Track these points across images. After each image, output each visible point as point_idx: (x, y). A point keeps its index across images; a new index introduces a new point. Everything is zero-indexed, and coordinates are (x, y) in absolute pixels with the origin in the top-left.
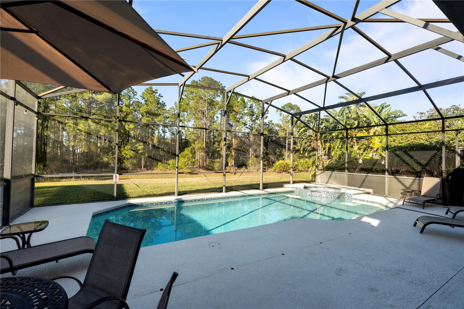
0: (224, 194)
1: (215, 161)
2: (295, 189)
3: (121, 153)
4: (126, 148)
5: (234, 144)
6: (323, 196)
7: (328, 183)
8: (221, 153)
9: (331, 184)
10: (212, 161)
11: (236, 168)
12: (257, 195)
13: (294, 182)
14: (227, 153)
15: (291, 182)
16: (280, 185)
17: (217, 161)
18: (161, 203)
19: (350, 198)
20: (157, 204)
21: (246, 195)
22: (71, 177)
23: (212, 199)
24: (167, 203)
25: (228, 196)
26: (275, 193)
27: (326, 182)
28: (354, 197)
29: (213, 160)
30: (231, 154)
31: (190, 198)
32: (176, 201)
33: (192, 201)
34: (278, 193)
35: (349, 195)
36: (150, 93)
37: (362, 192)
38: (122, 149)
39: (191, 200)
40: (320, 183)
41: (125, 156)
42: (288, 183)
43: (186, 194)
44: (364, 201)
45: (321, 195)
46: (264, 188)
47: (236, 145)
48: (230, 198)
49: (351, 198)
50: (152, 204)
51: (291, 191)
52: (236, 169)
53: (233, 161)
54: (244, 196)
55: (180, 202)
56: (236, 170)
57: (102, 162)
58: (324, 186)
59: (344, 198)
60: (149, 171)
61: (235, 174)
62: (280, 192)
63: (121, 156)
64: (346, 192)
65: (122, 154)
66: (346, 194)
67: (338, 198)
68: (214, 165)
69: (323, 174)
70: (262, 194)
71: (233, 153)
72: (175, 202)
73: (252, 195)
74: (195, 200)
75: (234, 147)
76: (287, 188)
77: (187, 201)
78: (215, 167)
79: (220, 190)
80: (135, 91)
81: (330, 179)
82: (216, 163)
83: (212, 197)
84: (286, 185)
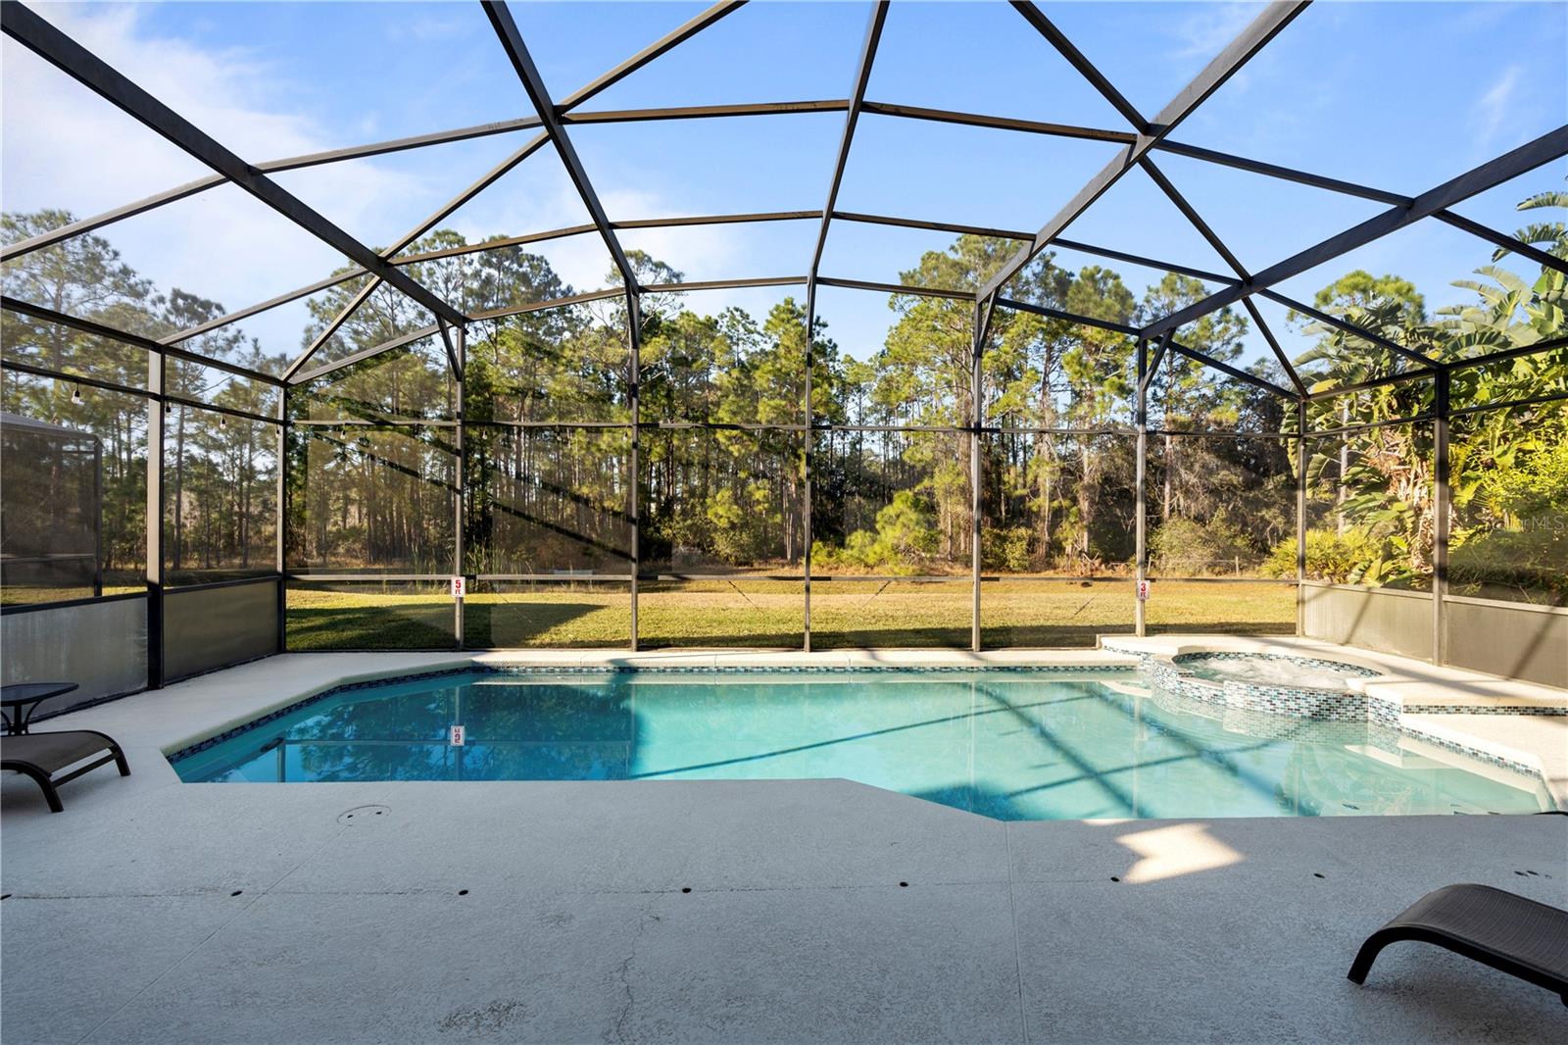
0: (804, 657)
1: (1011, 534)
2: (1141, 658)
3: (706, 513)
4: (718, 497)
5: (1086, 471)
6: (1229, 700)
7: (1354, 640)
8: (1031, 504)
9: (1368, 647)
10: (998, 536)
11: (1097, 562)
12: (934, 670)
13: (1151, 630)
14: (1056, 504)
15: (1139, 629)
16: (1083, 636)
17: (1018, 537)
18: (564, 670)
19: (1388, 725)
20: (553, 671)
21: (884, 666)
22: (568, 583)
23: (765, 671)
24: (580, 671)
25: (803, 666)
26: (1026, 670)
27: (1343, 639)
28: (1408, 721)
29: (1004, 533)
30: (1074, 509)
31: (667, 660)
32: (611, 667)
33: (664, 671)
34: (1040, 669)
35: (1383, 711)
36: (783, 320)
37: (1491, 703)
38: (709, 501)
39: (661, 667)
40: (1317, 638)
41: (715, 521)
42: (1129, 629)
43: (670, 646)
44: (1456, 749)
45: (1220, 694)
46: (985, 646)
47: (1096, 471)
48: (813, 673)
49: (1396, 725)
50: (536, 669)
51: (1118, 669)
52: (1097, 565)
53: (1086, 534)
54: (871, 670)
55: (626, 670)
56: (1097, 569)
57: (658, 539)
58: (1308, 656)
59: (1354, 720)
60: (787, 568)
61: (1086, 585)
62: (1052, 666)
63: (707, 524)
64: (1373, 691)
65: (709, 516)
66: (1370, 701)
67: (1317, 717)
68: (1004, 550)
69: (1329, 597)
70: (961, 670)
71: (1084, 505)
72: (608, 671)
73: (908, 670)
74: (675, 670)
75: (1086, 480)
76: (1111, 649)
77: (647, 670)
78: (1009, 557)
79: (793, 643)
80: (751, 319)
81: (1363, 623)
82: (1011, 543)
83: (739, 665)
84: (1105, 640)
